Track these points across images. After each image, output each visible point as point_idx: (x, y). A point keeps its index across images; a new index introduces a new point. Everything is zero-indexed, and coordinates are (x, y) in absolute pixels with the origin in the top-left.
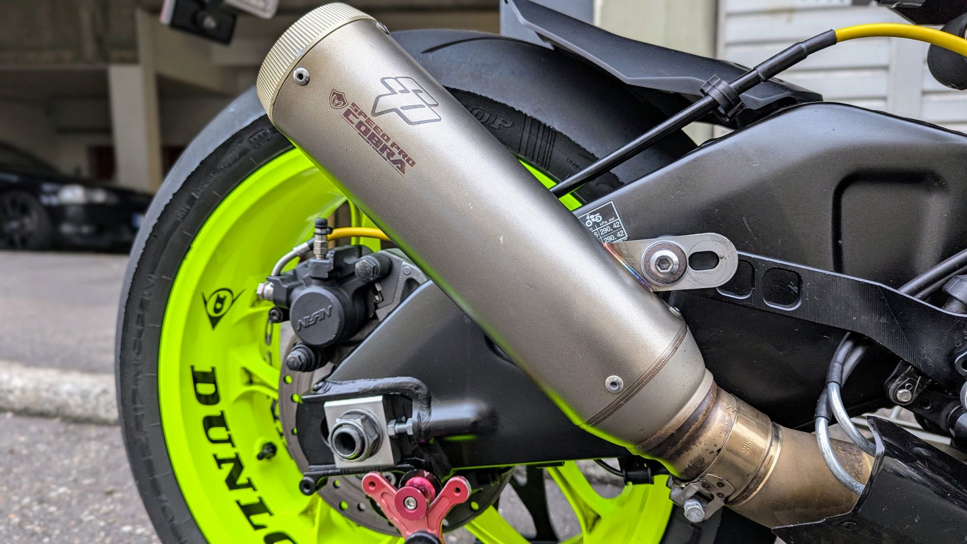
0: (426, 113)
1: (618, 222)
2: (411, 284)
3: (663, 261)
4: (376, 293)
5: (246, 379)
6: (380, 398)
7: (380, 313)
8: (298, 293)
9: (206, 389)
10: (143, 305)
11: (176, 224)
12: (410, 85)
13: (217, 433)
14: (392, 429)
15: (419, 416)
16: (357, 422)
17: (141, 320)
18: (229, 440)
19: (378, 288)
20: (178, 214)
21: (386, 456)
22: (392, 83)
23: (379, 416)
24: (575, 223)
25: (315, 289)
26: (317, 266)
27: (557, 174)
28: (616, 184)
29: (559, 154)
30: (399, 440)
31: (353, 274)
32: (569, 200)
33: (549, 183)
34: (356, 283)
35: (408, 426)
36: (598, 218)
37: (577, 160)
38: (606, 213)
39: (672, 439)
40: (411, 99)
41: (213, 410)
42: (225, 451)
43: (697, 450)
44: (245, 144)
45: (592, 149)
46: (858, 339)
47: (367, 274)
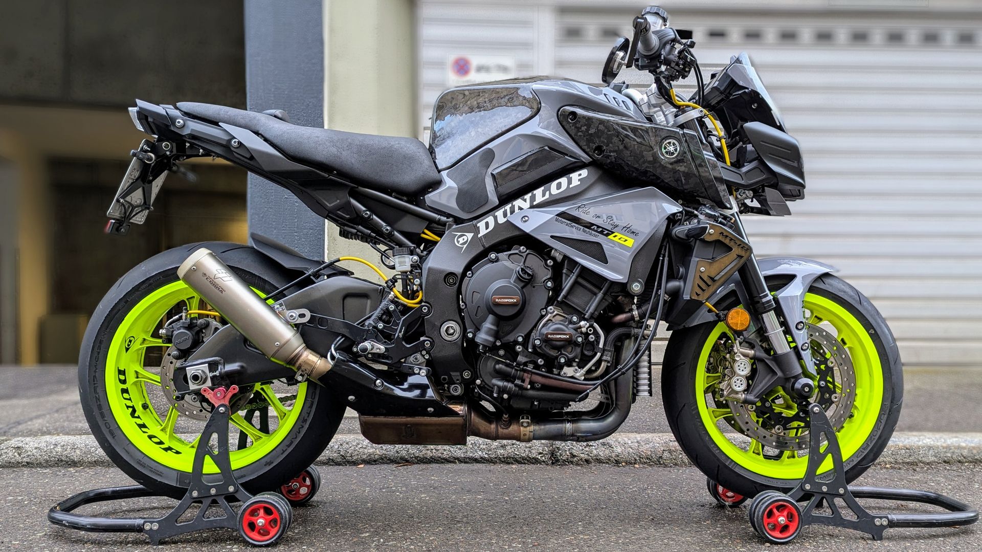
0: (228, 278)
1: (284, 307)
2: (217, 329)
3: (292, 316)
4: (203, 333)
5: (136, 376)
6: (207, 365)
7: (204, 340)
8: (175, 333)
9: (122, 377)
10: (101, 342)
11: (120, 310)
12: (224, 271)
13: (126, 395)
14: (210, 375)
15: (221, 369)
16: (200, 371)
17: (99, 348)
18: (130, 399)
19: (204, 331)
20: (120, 306)
21: (209, 383)
22: (219, 271)
23: (207, 371)
24: (271, 308)
25: (182, 330)
26: (184, 323)
27: (267, 292)
28: (285, 296)
29: (267, 287)
30: (213, 378)
31: (197, 326)
32: (270, 301)
33: (263, 296)
34: (197, 329)
35: (217, 373)
36: (278, 306)
37: (273, 289)
38: (281, 305)
39: (293, 359)
40: (224, 275)
41: (124, 386)
42: (129, 403)
43: (299, 362)
44: (151, 281)
45: (277, 286)
46: (343, 336)
47: (202, 325)
